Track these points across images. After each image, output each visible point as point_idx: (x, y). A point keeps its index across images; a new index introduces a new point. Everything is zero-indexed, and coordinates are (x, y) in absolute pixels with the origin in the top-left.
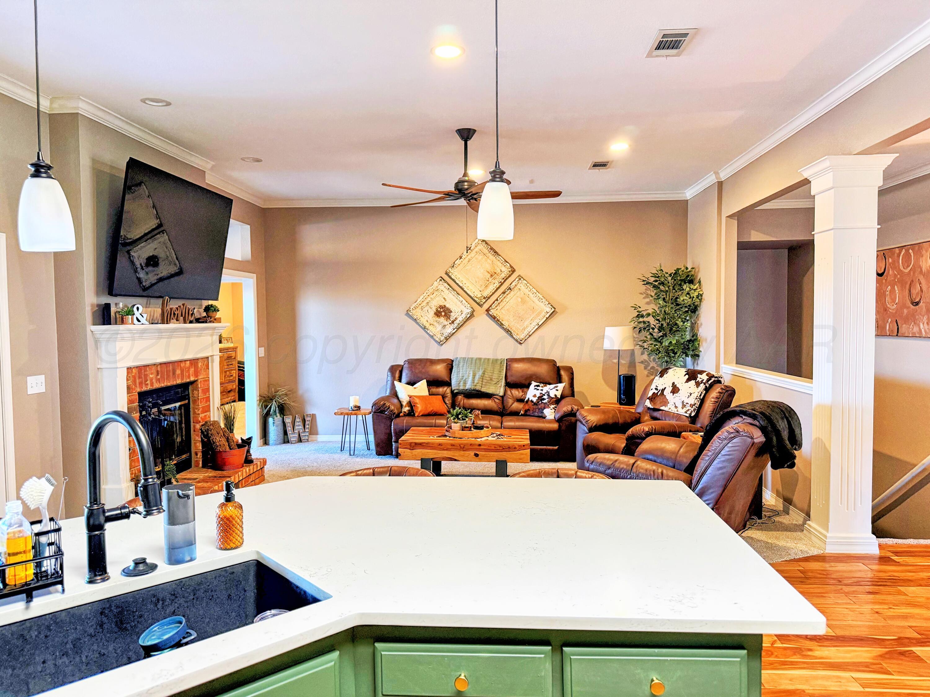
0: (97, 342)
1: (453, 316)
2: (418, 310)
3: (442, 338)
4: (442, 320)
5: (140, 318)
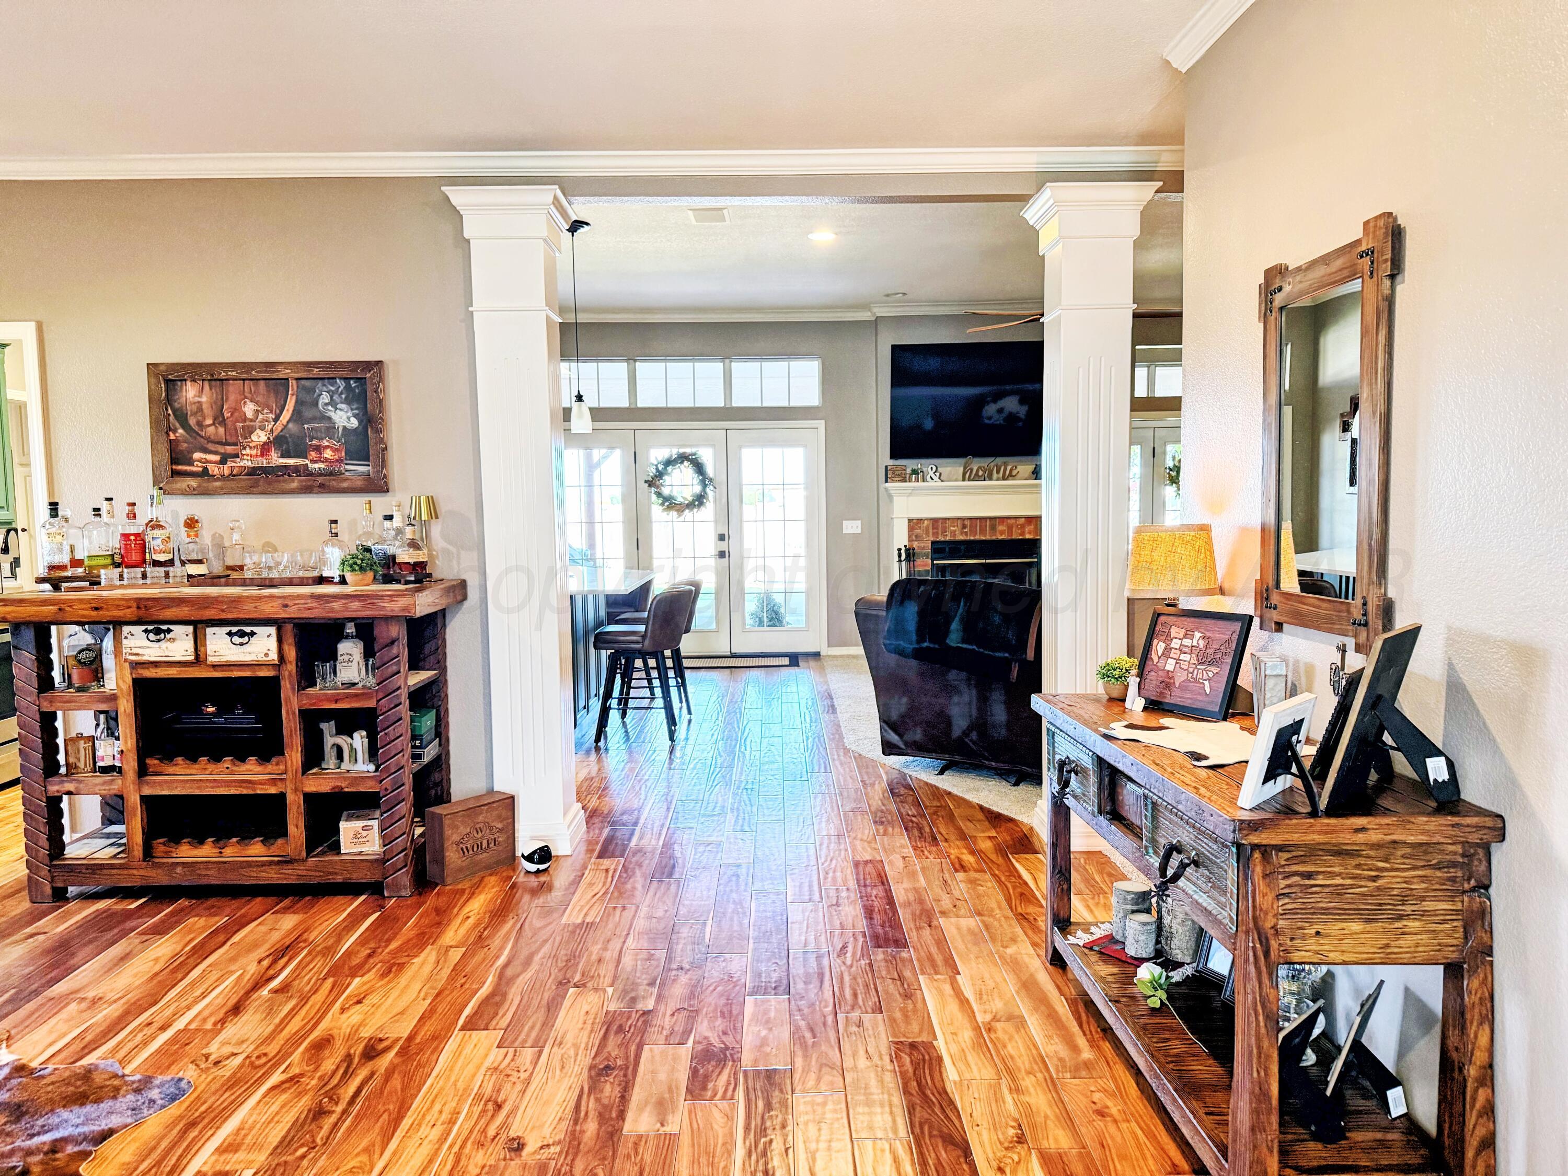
0: (890, 497)
5: (933, 476)
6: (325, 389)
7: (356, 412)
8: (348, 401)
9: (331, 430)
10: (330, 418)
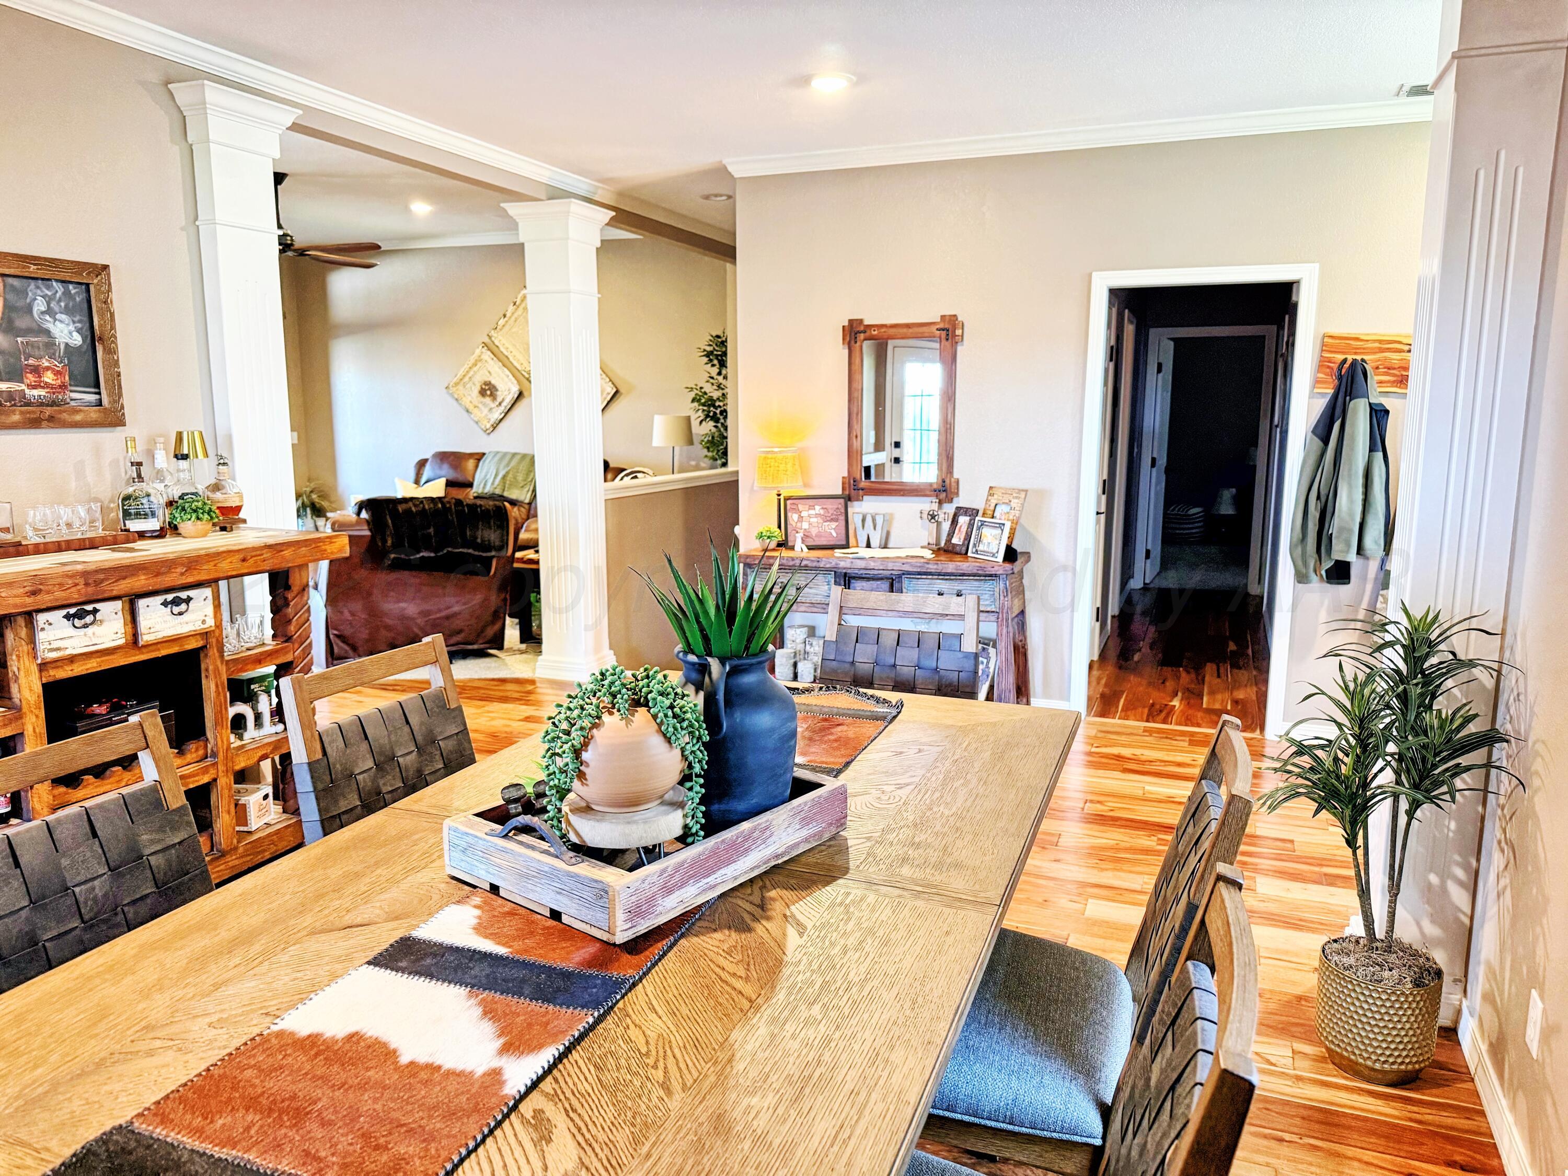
1: (500, 395)
2: (460, 387)
3: (488, 426)
4: (488, 400)
6: (39, 292)
7: (79, 325)
8: (67, 311)
9: (51, 345)
10: (48, 332)
